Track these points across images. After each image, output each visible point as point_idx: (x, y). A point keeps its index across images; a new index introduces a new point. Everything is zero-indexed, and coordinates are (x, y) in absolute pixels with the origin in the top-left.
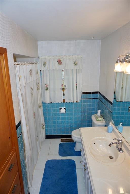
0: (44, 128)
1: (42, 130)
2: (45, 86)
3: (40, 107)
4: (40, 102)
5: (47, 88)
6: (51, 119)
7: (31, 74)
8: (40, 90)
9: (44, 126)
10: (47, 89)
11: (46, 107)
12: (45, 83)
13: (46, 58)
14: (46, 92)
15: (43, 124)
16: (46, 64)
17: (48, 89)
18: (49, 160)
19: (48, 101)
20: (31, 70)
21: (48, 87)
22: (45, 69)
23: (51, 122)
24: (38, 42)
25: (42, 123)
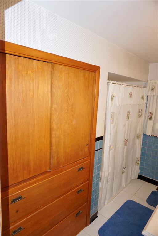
0: (138, 164)
1: (135, 165)
2: (150, 114)
3: (138, 137)
4: (139, 131)
5: (151, 117)
6: (151, 156)
7: (130, 97)
8: (142, 117)
9: (139, 162)
10: (150, 119)
11: (147, 140)
12: (150, 111)
13: (156, 81)
14: (149, 121)
15: (138, 159)
16: (155, 89)
17: (153, 118)
18: (131, 200)
19: (149, 133)
20: (131, 92)
21: (153, 116)
22: (152, 94)
23: (149, 160)
24: (150, 64)
25: (137, 157)
